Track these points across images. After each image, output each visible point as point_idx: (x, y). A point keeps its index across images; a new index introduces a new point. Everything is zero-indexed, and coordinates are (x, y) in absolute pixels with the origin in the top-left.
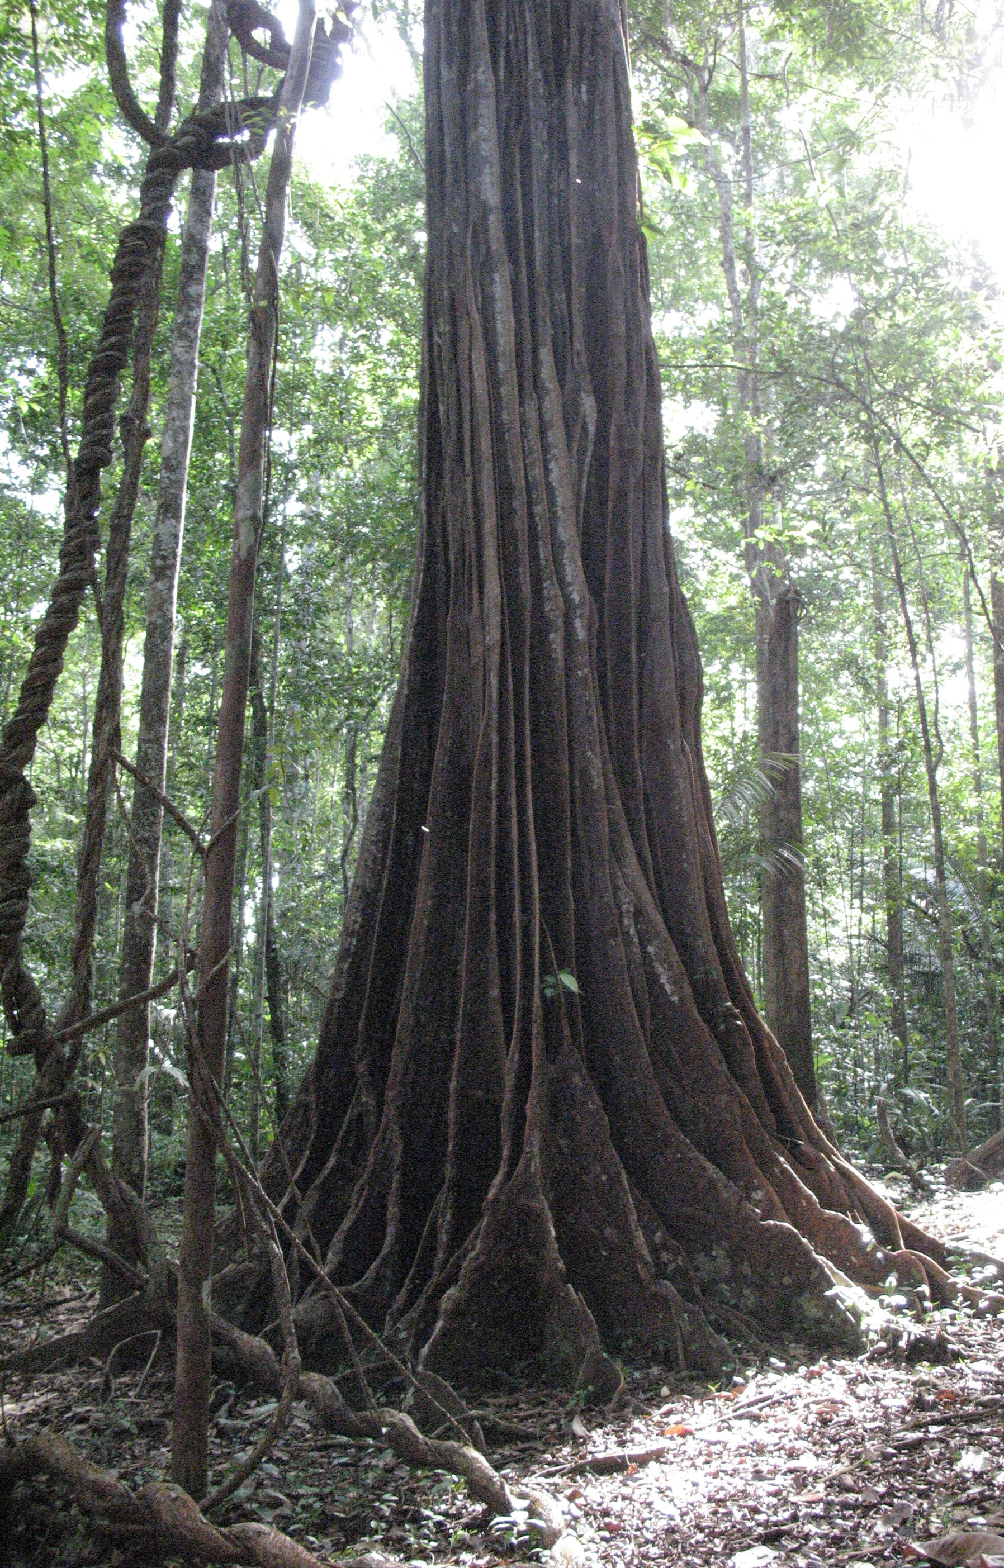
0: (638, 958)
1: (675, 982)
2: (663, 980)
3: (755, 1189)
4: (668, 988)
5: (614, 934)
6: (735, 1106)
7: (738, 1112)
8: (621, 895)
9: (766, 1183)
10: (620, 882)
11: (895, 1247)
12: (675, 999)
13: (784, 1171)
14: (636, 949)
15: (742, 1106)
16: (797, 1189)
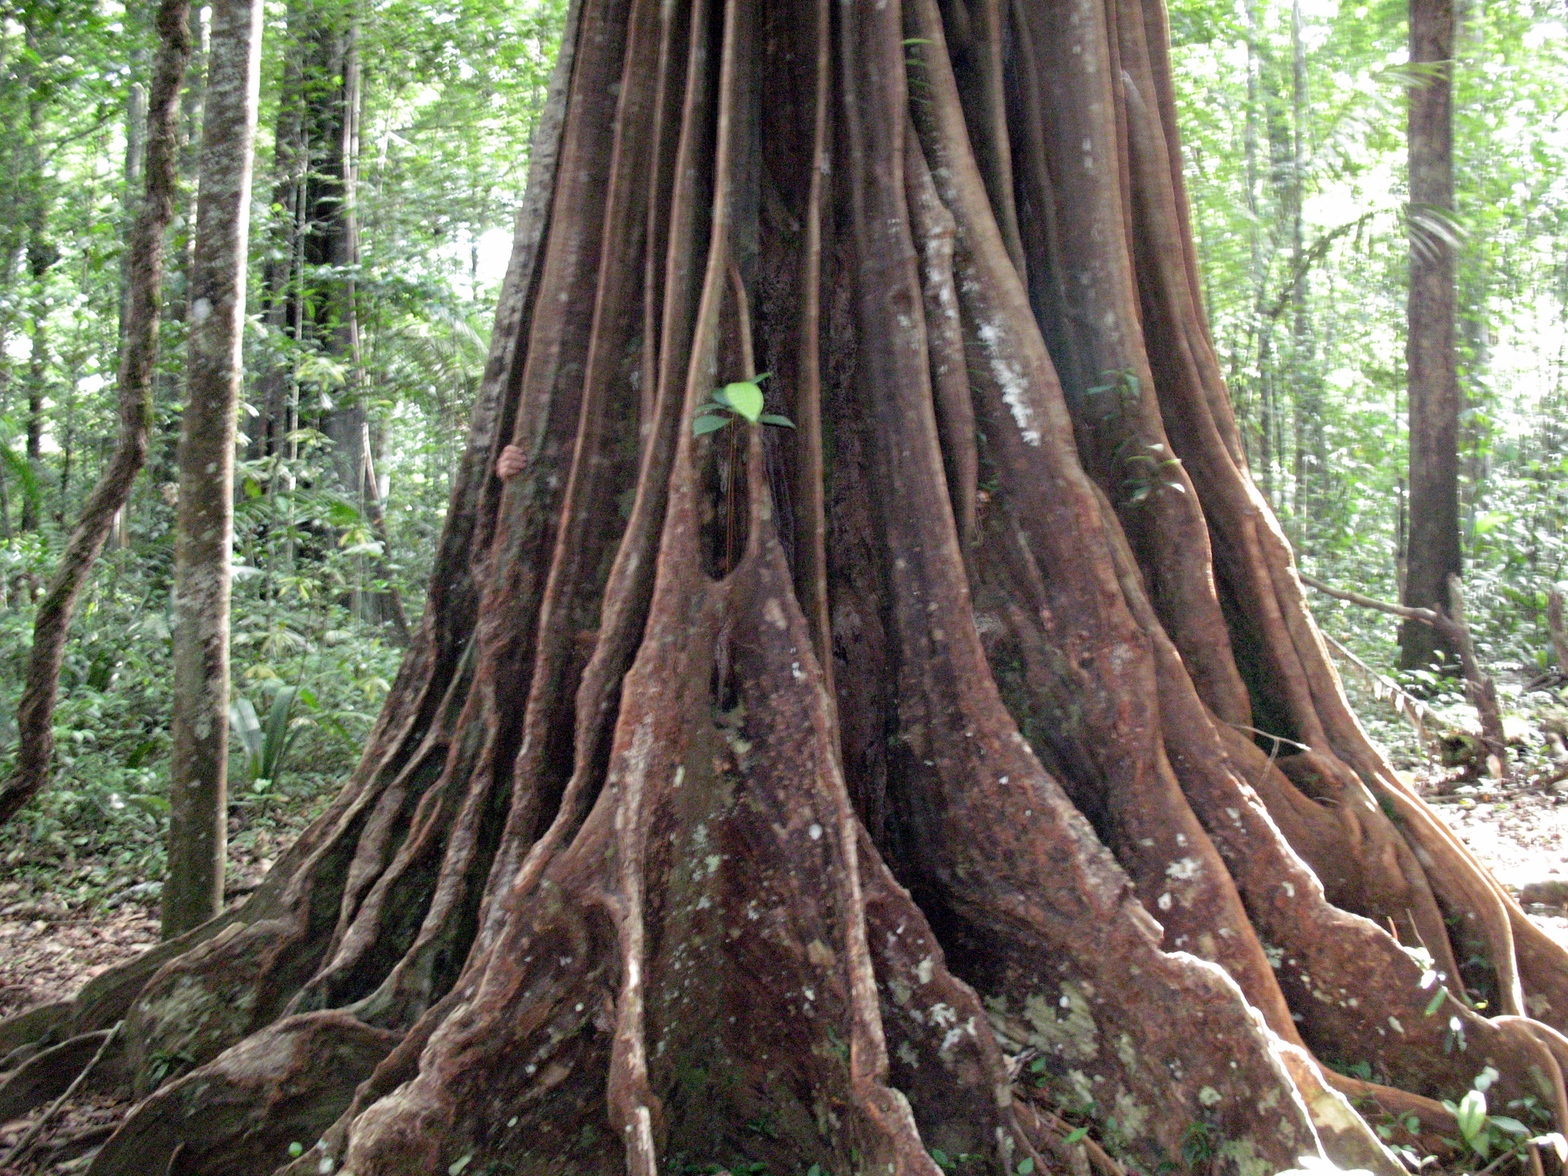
0: (955, 353)
1: (1034, 400)
2: (1012, 396)
3: (1179, 855)
4: (1020, 413)
5: (904, 298)
6: (1146, 671)
7: (1149, 685)
8: (928, 220)
9: (1205, 840)
10: (929, 196)
11: (1498, 1004)
12: (1032, 436)
13: (1248, 817)
14: (953, 332)
15: (1161, 669)
16: (1275, 859)
